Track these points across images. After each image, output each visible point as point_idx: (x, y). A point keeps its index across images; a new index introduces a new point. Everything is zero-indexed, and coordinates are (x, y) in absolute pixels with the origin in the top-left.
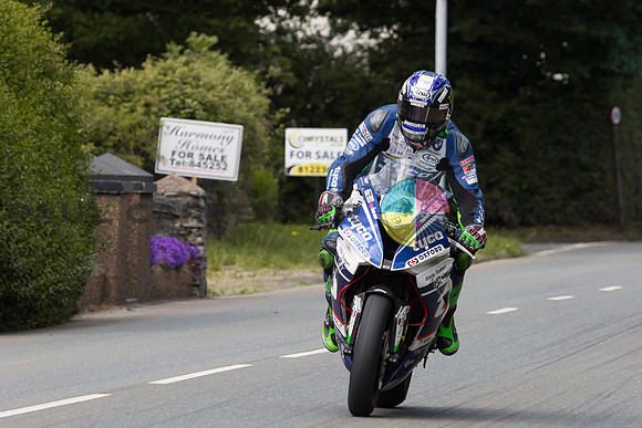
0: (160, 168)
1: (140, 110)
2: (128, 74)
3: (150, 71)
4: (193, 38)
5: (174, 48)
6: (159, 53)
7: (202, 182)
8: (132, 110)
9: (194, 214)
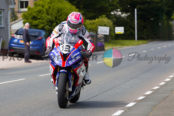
1: (95, 25)
3: (97, 20)
4: (103, 16)
5: (100, 17)
7: (104, 35)
8: (94, 26)
9: (103, 39)
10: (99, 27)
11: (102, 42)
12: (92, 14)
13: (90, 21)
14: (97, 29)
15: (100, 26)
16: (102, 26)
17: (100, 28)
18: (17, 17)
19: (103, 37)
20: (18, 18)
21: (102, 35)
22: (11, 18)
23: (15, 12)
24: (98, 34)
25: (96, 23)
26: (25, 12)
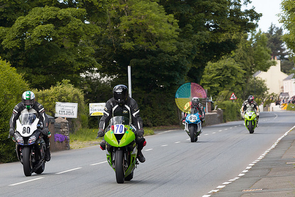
0: (56, 115)
1: (50, 100)
2: (46, 91)
3: (52, 90)
5: (58, 83)
6: (54, 85)
7: (68, 119)
9: (66, 127)
11: (64, 132)
14: (54, 106)
16: (64, 102)
17: (59, 105)
19: (66, 123)
21: (64, 118)
24: (56, 118)
25: (51, 95)
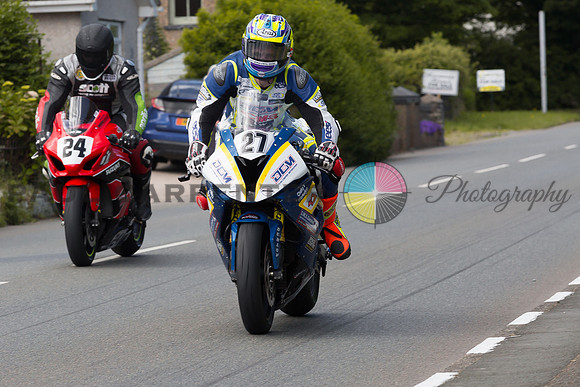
0: (424, 91)
1: (414, 67)
2: (408, 52)
3: (418, 50)
4: (434, 35)
5: (427, 39)
6: (421, 42)
7: (442, 97)
9: (439, 110)
10: (427, 72)
11: (436, 118)
12: (402, 32)
13: (396, 51)
14: (421, 76)
15: (430, 67)
16: (437, 68)
17: (430, 75)
18: (166, 45)
19: (439, 104)
20: (170, 49)
21: (436, 95)
22: (148, 48)
23: (159, 29)
24: (423, 95)
25: (416, 59)
26: (191, 27)
